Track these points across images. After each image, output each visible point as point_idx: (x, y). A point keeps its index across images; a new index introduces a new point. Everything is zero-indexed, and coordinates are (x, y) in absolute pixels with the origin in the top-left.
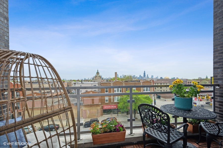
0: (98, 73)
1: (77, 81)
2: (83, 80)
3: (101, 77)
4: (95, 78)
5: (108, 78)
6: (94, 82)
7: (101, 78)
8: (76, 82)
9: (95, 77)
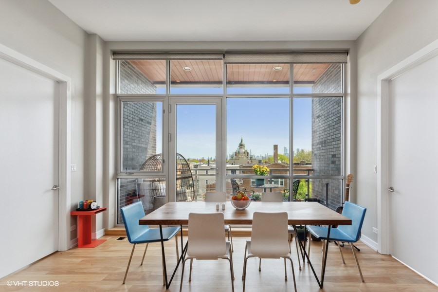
0: (241, 145)
1: (200, 161)
2: (213, 159)
3: (248, 153)
4: (236, 155)
5: (264, 156)
6: (233, 164)
7: (248, 155)
8: (197, 164)
9: (236, 153)
